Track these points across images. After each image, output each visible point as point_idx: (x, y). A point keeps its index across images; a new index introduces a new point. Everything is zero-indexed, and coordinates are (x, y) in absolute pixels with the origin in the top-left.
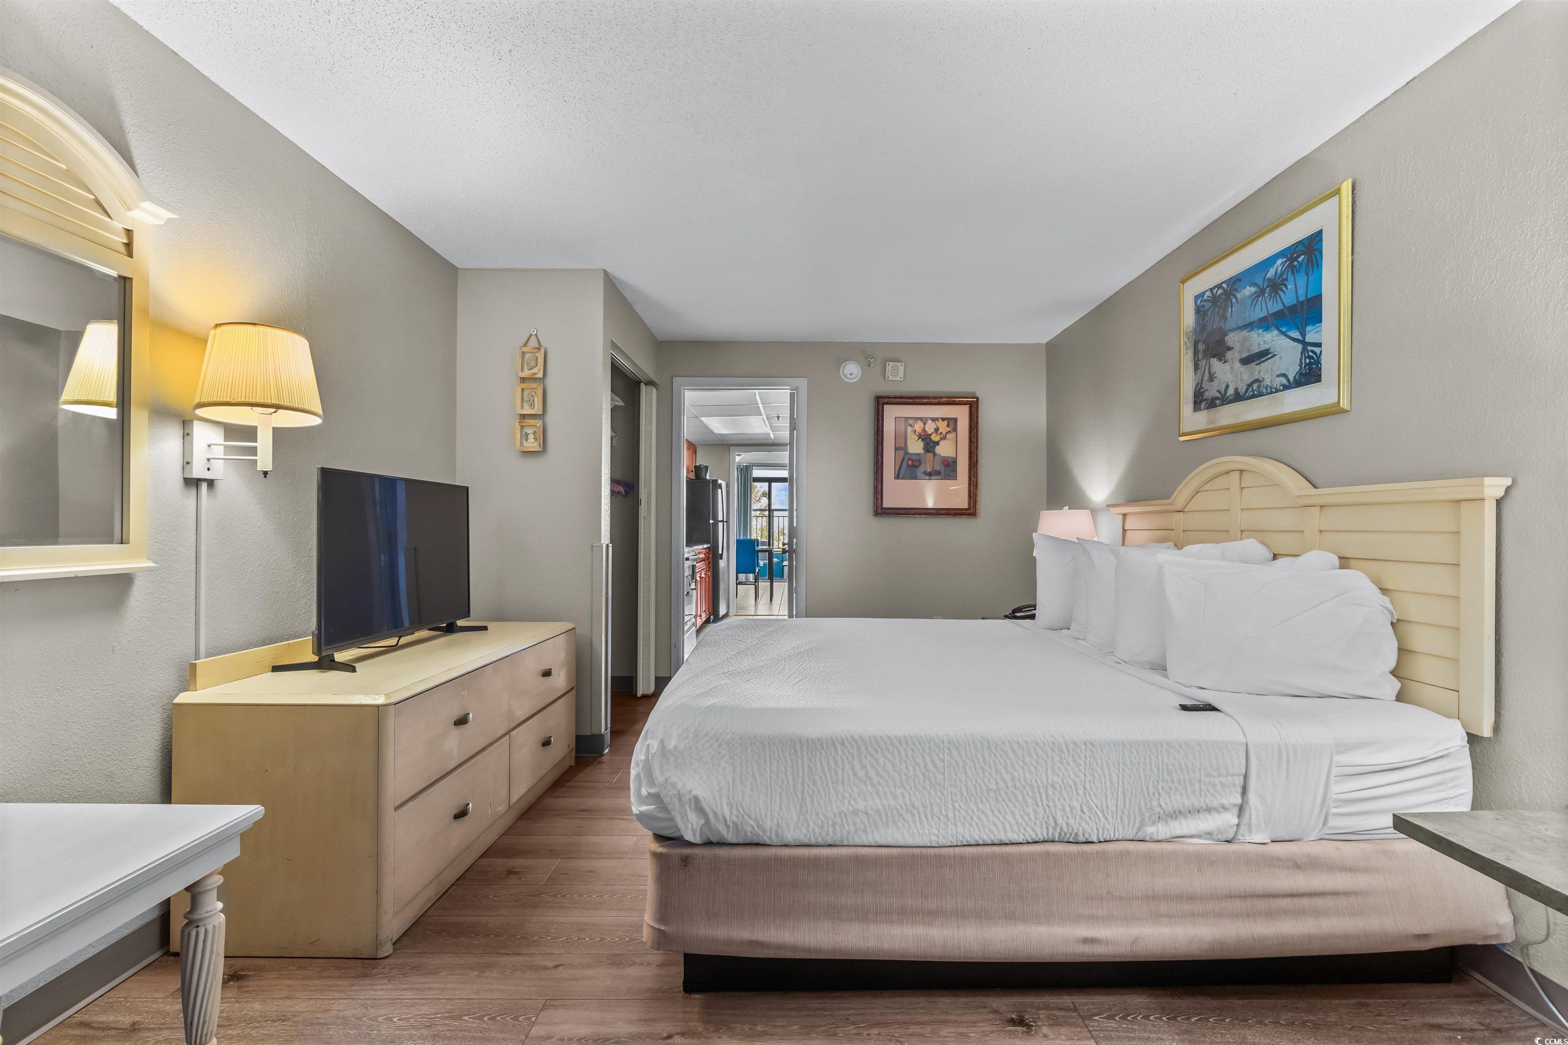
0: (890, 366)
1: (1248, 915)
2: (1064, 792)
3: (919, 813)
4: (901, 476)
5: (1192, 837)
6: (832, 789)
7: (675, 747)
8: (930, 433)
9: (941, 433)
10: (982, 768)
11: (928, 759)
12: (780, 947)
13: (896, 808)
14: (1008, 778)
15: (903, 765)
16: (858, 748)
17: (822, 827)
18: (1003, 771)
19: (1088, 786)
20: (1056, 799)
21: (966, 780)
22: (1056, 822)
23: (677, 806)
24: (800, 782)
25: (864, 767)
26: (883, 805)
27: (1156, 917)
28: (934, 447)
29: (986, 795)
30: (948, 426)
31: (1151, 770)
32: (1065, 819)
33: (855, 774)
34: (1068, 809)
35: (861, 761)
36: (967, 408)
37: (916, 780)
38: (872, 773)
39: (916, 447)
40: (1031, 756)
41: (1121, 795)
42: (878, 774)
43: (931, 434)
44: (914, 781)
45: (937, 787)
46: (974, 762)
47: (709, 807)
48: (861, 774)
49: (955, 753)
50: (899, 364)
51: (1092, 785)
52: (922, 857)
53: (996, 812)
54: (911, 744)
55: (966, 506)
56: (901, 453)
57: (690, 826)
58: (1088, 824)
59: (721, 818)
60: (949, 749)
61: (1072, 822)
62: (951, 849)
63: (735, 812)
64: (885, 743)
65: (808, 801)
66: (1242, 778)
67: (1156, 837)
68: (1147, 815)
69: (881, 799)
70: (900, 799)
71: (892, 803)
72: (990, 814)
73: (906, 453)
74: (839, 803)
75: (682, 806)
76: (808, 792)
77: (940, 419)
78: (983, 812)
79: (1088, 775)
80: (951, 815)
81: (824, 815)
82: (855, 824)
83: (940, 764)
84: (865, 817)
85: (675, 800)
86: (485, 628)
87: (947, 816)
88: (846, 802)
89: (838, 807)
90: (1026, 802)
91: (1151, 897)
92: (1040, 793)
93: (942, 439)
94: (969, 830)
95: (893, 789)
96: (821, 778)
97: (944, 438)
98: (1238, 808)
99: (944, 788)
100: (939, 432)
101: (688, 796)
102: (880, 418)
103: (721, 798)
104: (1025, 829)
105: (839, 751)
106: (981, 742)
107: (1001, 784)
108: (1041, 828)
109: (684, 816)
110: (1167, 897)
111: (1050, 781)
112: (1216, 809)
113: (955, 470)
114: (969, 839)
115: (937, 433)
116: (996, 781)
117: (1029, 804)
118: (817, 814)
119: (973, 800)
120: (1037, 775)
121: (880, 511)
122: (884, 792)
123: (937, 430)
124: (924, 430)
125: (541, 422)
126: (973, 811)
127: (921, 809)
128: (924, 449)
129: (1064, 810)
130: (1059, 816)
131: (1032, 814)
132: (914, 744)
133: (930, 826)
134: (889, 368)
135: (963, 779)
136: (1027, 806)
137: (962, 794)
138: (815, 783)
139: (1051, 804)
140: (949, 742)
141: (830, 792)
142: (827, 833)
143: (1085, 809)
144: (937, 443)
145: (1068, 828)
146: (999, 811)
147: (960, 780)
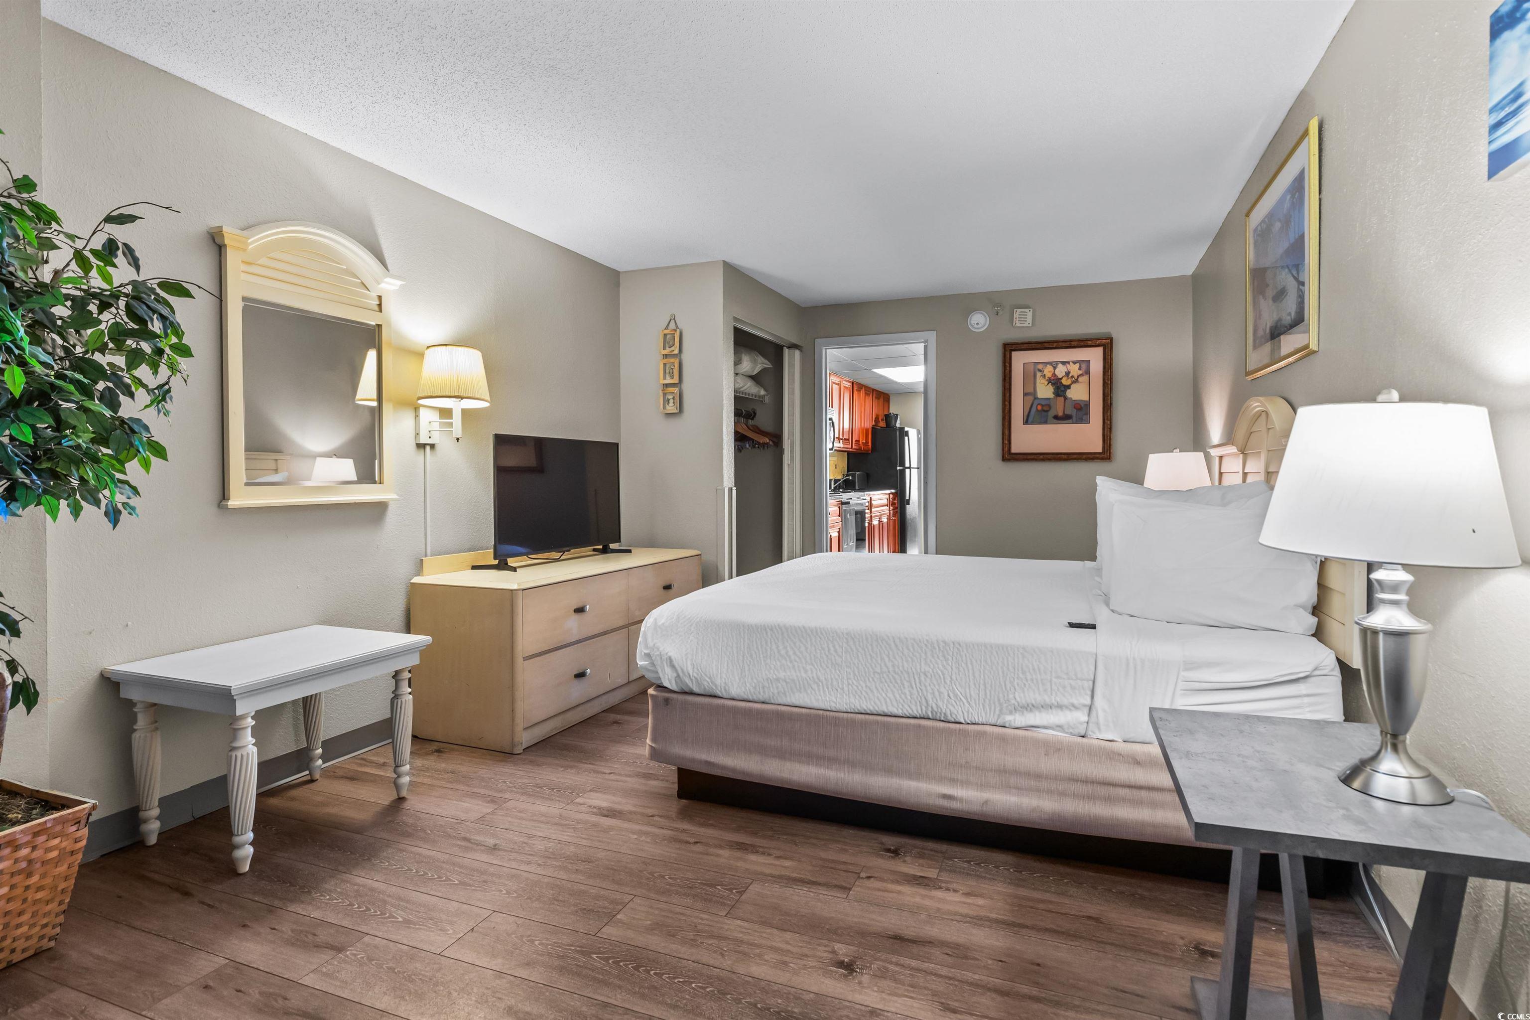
0: (1017, 313)
1: (1088, 798)
2: (933, 678)
3: (822, 684)
4: (1030, 420)
5: (1045, 727)
6: (762, 662)
7: (663, 624)
8: (1060, 377)
9: (1072, 377)
10: (871, 656)
11: (831, 646)
12: (724, 768)
13: (806, 679)
14: (889, 664)
15: (813, 648)
16: (782, 634)
17: (755, 688)
18: (886, 659)
19: (954, 677)
20: (927, 684)
21: (858, 664)
22: (927, 702)
23: (659, 662)
24: (742, 654)
25: (785, 648)
26: (797, 676)
27: (1007, 787)
28: (1065, 391)
29: (872, 676)
30: (1080, 369)
31: (1008, 669)
32: (935, 701)
33: (779, 652)
34: (937, 693)
35: (783, 643)
36: (1101, 349)
37: (822, 660)
38: (791, 653)
39: (1045, 391)
40: (909, 649)
41: (982, 687)
42: (795, 653)
43: (1061, 379)
44: (820, 661)
45: (837, 666)
46: (865, 650)
47: (678, 665)
48: (783, 652)
49: (851, 643)
50: (1028, 310)
51: (958, 676)
52: (824, 717)
53: (880, 690)
54: (819, 634)
55: (1100, 450)
56: (1031, 398)
57: (667, 678)
58: (954, 707)
59: (687, 674)
60: (846, 639)
61: (940, 704)
62: (846, 715)
63: (696, 670)
64: (802, 632)
65: (746, 668)
66: (1091, 682)
67: (1013, 725)
68: (1005, 705)
69: (796, 672)
70: (810, 672)
71: (804, 675)
72: (875, 691)
73: (1036, 398)
74: (767, 672)
75: (662, 662)
76: (747, 662)
77: (1071, 363)
78: (870, 689)
79: (954, 668)
80: (846, 689)
81: (757, 680)
82: (777, 688)
83: (839, 650)
84: (784, 684)
85: (658, 658)
86: (629, 551)
87: (843, 689)
88: (772, 671)
89: (766, 674)
90: (903, 685)
91: (1002, 771)
92: (914, 679)
93: (1073, 382)
94: (859, 701)
95: (805, 666)
96: (755, 653)
97: (1076, 381)
98: (1088, 708)
99: (841, 668)
100: (1071, 375)
101: (666, 656)
102: (1007, 364)
103: (686, 659)
104: (903, 705)
105: (769, 634)
106: (871, 635)
107: (885, 669)
108: (916, 705)
109: (663, 669)
110: (1016, 773)
111: (923, 670)
112: (1067, 707)
113: (1088, 413)
114: (859, 708)
115: (1068, 376)
116: (881, 666)
117: (906, 686)
118: (752, 679)
119: (862, 679)
120: (912, 664)
121: (1009, 456)
122: (798, 666)
123: (1068, 373)
124: (1054, 374)
125: (677, 389)
126: (862, 687)
127: (824, 682)
128: (1053, 393)
129: (933, 693)
130: (930, 697)
131: (908, 693)
132: (822, 633)
133: (830, 695)
134: (1016, 315)
135: (856, 662)
136: (904, 688)
137: (855, 674)
138: (751, 656)
139: (923, 688)
140: (847, 634)
141: (761, 664)
142: (759, 693)
143: (951, 695)
144: (1068, 387)
145: (937, 709)
146: (882, 690)
147: (854, 664)
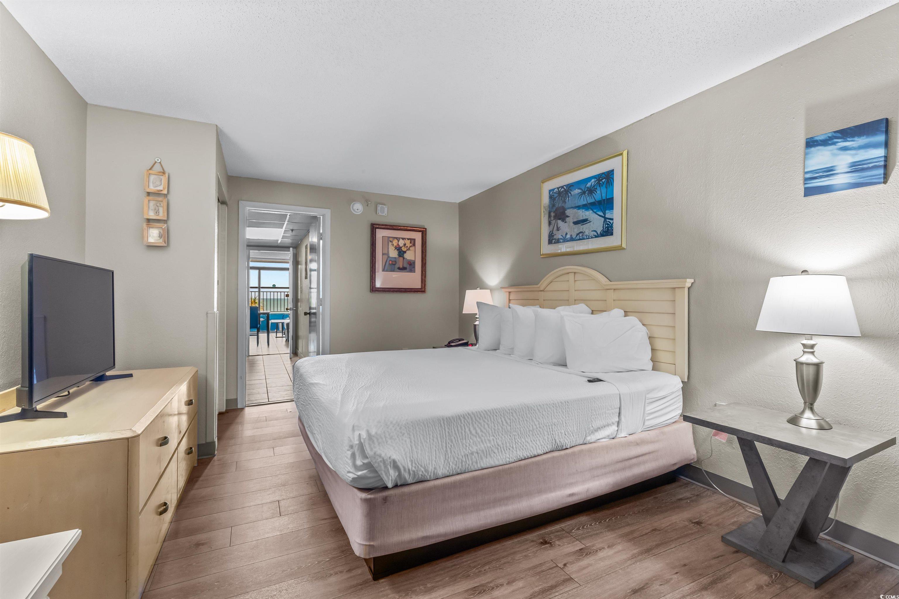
0: (379, 207)
1: (623, 469)
2: (558, 426)
3: (501, 448)
4: (385, 270)
5: (602, 439)
6: (460, 443)
7: (376, 433)
8: (401, 246)
9: (407, 247)
10: (526, 420)
11: (503, 419)
12: (439, 536)
13: (490, 447)
14: (537, 423)
15: (493, 424)
16: (472, 419)
17: (456, 465)
18: (535, 420)
19: (567, 422)
20: (556, 430)
21: (520, 428)
22: (556, 442)
23: (383, 467)
24: (445, 442)
25: (475, 429)
26: (485, 447)
27: (594, 478)
28: (403, 254)
29: (528, 434)
30: (411, 243)
31: (589, 411)
32: (559, 439)
33: (471, 432)
34: (560, 434)
35: (473, 425)
36: (420, 234)
37: (499, 431)
38: (479, 431)
39: (393, 254)
40: (545, 411)
41: (578, 424)
42: (481, 431)
43: (402, 247)
44: (498, 432)
45: (508, 433)
46: (522, 417)
47: (401, 464)
48: (474, 432)
49: (514, 415)
50: (385, 206)
51: (569, 421)
52: (504, 471)
53: (533, 441)
54: (495, 412)
55: (420, 287)
56: (386, 257)
57: (391, 478)
58: (567, 440)
59: (407, 470)
60: (512, 413)
61: (561, 440)
62: (515, 464)
63: (414, 465)
64: (484, 414)
65: (449, 451)
66: (618, 409)
67: (591, 441)
68: (588, 432)
69: (483, 444)
70: (492, 442)
71: (489, 445)
72: (530, 443)
73: (389, 257)
74: (464, 450)
75: (386, 467)
76: (449, 447)
77: (406, 239)
78: (528, 442)
79: (567, 417)
80: (514, 446)
81: (457, 458)
82: (472, 459)
83: (509, 421)
84: (476, 455)
85: (382, 464)
86: (131, 375)
87: (513, 448)
88: (467, 448)
89: (464, 452)
90: (544, 434)
91: (592, 469)
92: (550, 429)
93: (407, 250)
94: (522, 452)
95: (489, 438)
96: (454, 438)
97: (409, 249)
98: (617, 423)
99: (511, 433)
100: (406, 246)
101: (389, 460)
102: (374, 236)
103: (406, 458)
104: (544, 447)
105: (463, 421)
106: (525, 407)
107: (535, 427)
108: (550, 445)
109: (387, 473)
110: (597, 468)
111: (553, 422)
112: (610, 425)
113: (414, 267)
114: (522, 457)
115: (405, 246)
116: (532, 426)
117: (546, 434)
118: (454, 458)
119: (523, 437)
120: (548, 420)
121: (373, 289)
122: (485, 440)
123: (405, 245)
124: (398, 244)
125: (166, 225)
126: (523, 443)
127: (502, 446)
128: (398, 255)
129: (558, 435)
130: (557, 439)
131: (547, 439)
132: (497, 413)
133: (506, 454)
134: (379, 208)
135: (519, 427)
136: (545, 436)
137: (518, 435)
138: (452, 441)
139: (554, 433)
140: (512, 409)
141: (459, 445)
142: (458, 467)
143: (566, 433)
144: (405, 252)
145: (560, 444)
146: (534, 441)
147: (518, 428)
